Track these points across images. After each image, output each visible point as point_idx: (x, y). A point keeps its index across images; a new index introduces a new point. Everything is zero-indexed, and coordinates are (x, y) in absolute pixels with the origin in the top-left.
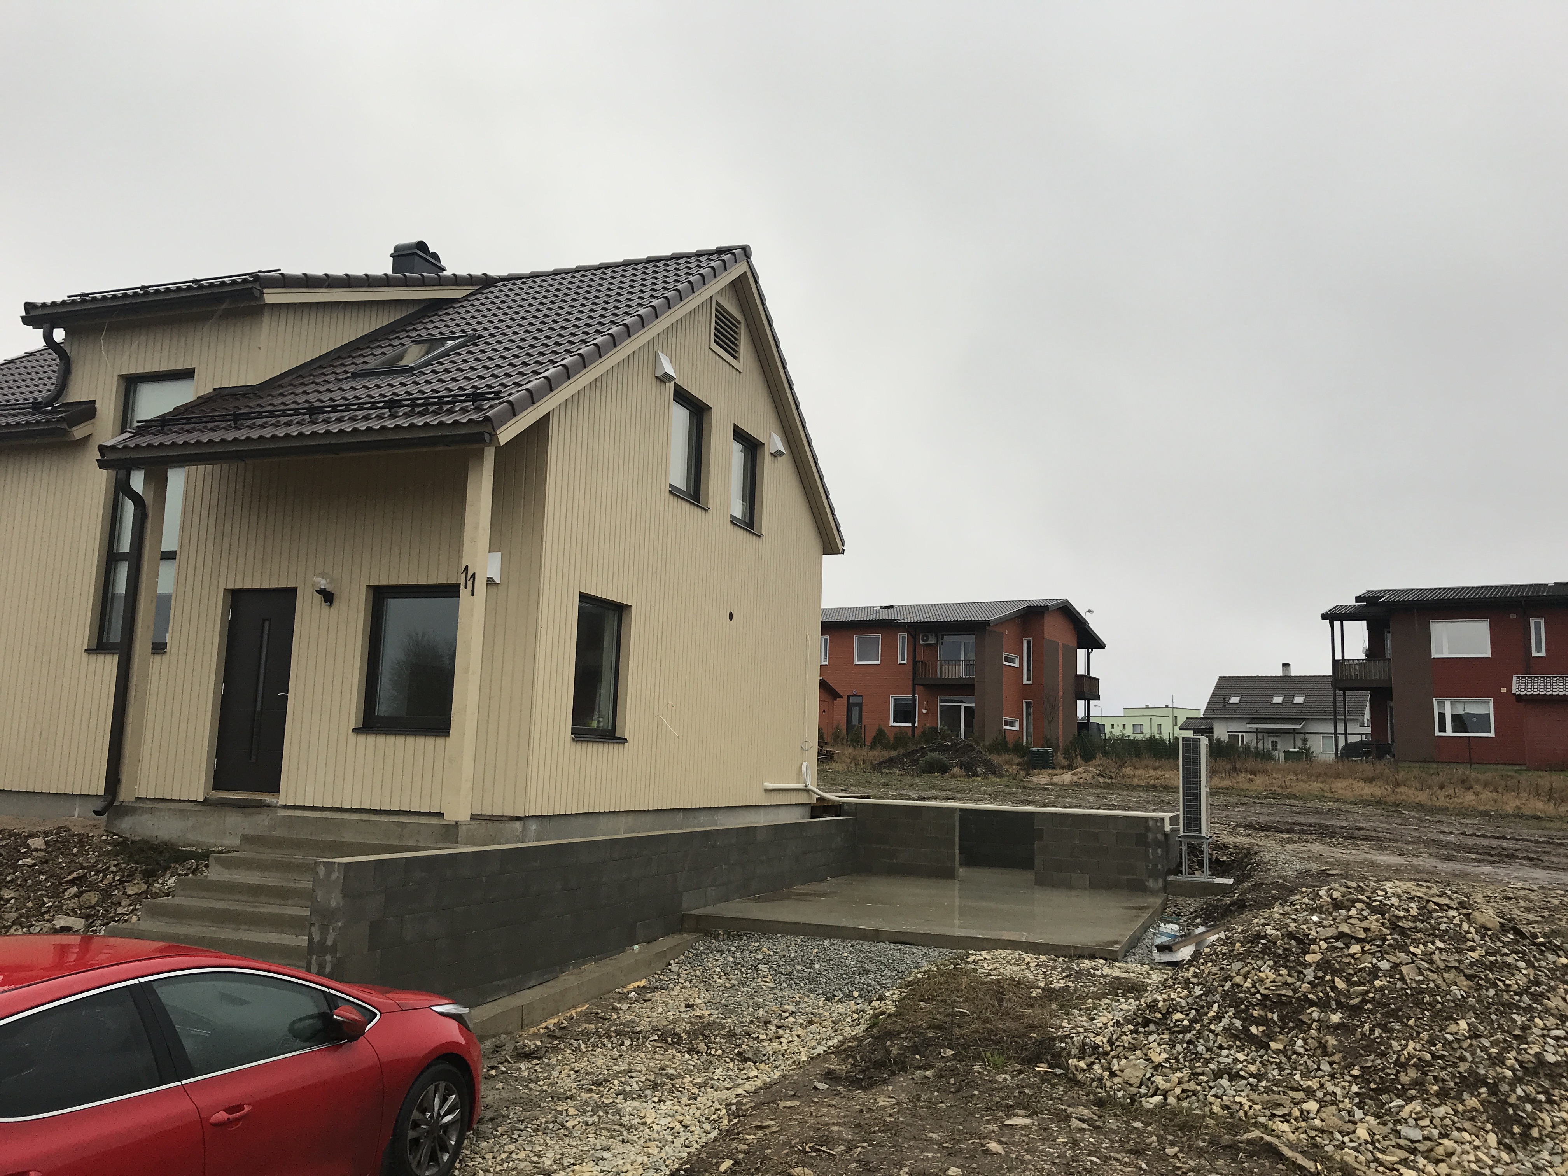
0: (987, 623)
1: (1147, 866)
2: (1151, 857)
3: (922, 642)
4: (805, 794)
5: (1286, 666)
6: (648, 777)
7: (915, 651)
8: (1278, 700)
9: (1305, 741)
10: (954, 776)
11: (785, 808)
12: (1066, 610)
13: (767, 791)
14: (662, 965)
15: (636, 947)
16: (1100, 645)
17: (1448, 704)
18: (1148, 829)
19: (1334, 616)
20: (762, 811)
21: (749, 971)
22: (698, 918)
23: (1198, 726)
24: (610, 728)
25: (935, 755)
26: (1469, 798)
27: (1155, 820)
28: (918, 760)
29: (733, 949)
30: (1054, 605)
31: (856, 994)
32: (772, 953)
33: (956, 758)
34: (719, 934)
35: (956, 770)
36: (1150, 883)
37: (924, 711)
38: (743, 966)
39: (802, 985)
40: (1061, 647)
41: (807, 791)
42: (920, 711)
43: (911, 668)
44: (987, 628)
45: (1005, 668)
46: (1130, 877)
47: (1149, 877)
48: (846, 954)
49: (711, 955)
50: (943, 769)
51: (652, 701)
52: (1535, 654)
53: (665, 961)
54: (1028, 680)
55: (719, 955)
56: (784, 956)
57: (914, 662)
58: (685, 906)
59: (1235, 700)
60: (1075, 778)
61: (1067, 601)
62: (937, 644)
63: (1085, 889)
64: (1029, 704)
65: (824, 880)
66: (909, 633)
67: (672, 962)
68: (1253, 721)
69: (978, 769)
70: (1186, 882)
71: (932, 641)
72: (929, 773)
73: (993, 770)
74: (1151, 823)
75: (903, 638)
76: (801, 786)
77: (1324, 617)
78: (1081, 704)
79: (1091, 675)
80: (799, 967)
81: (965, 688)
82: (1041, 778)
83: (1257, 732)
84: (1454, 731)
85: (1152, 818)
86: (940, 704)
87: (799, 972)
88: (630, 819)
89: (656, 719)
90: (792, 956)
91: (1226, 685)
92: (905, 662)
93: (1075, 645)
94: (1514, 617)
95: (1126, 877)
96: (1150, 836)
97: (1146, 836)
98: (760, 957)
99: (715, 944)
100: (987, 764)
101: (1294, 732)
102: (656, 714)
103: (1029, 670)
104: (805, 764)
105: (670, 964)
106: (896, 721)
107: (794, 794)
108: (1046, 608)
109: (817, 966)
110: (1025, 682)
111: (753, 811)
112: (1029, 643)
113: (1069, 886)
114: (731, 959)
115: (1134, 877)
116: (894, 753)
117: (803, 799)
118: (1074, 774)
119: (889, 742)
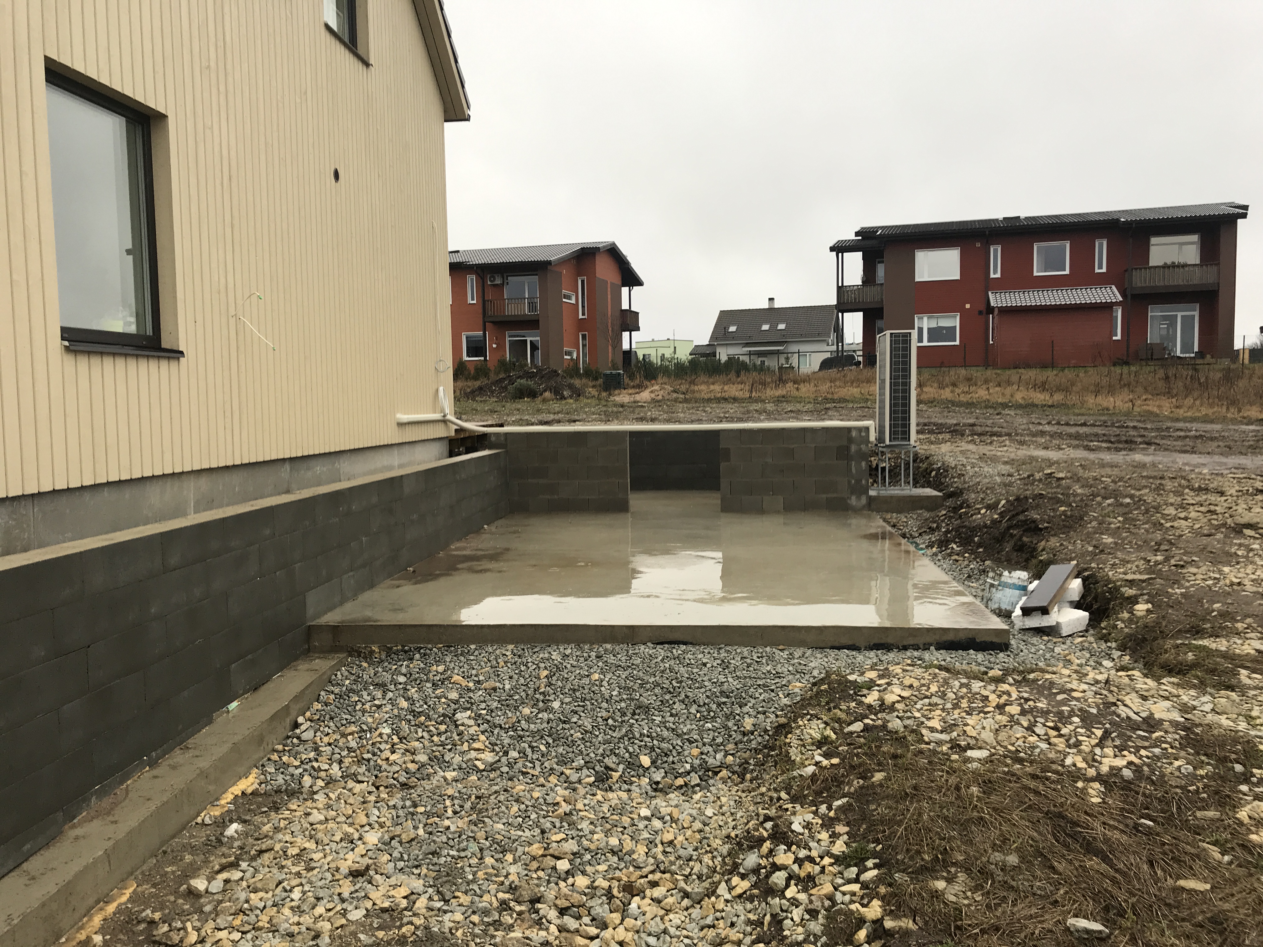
0: (549, 263)
1: (849, 482)
2: (854, 471)
3: (489, 283)
4: (441, 426)
5: (771, 300)
6: (228, 414)
7: (484, 290)
8: (765, 327)
9: (787, 359)
10: (545, 401)
11: (421, 444)
12: (613, 252)
13: (401, 425)
14: (283, 729)
15: (234, 705)
16: (639, 283)
17: (925, 319)
18: (850, 440)
19: (840, 249)
20: (395, 451)
21: (443, 728)
22: (336, 630)
23: (703, 352)
24: (150, 332)
25: (523, 381)
26: (982, 393)
27: (859, 429)
28: (506, 387)
29: (402, 679)
30: (604, 247)
31: (646, 761)
32: (471, 685)
33: (542, 384)
34: (372, 652)
35: (547, 394)
36: (853, 501)
37: (494, 346)
38: (429, 718)
39: (543, 748)
40: (609, 285)
41: (445, 421)
42: (490, 346)
43: (481, 306)
44: (549, 267)
45: (564, 305)
46: (830, 495)
47: (852, 493)
48: (596, 676)
49: (365, 693)
50: (533, 394)
51: (223, 290)
52: (992, 276)
53: (288, 722)
54: (583, 314)
55: (379, 694)
56: (495, 689)
57: (484, 301)
58: (310, 611)
59: (733, 329)
60: (653, 395)
61: (614, 244)
62: (503, 284)
63: (778, 512)
64: (584, 337)
65: (478, 530)
66: (478, 275)
67: (301, 720)
68: (747, 345)
69: (565, 393)
70: (892, 497)
71: (498, 281)
72: (520, 398)
73: (578, 393)
74: (854, 434)
75: (472, 280)
76: (437, 416)
77: (832, 249)
78: (626, 335)
79: (632, 309)
80: (526, 711)
81: (532, 324)
82: (623, 397)
83: (750, 354)
84: (929, 341)
85: (855, 428)
86: (508, 339)
87: (528, 720)
88: (204, 482)
89: (232, 321)
90: (507, 687)
91: (726, 317)
92: (475, 302)
93: (620, 283)
94: (978, 245)
95: (824, 496)
96: (853, 448)
97: (848, 448)
98: (454, 695)
99: (368, 672)
100: (571, 387)
101: (778, 352)
102: (232, 312)
103: (583, 307)
104: (441, 389)
105: (296, 725)
106: (468, 356)
107: (431, 427)
108: (598, 249)
109: (556, 705)
110: (581, 317)
111: (384, 452)
112: (583, 282)
113: (760, 511)
114: (404, 704)
115: (835, 495)
116: (477, 384)
117: (440, 432)
118: (652, 392)
119: (470, 374)
